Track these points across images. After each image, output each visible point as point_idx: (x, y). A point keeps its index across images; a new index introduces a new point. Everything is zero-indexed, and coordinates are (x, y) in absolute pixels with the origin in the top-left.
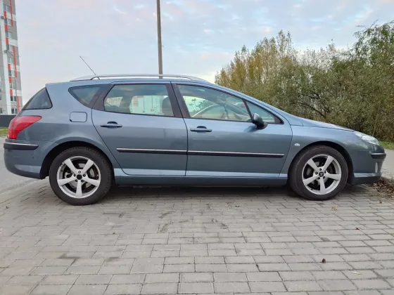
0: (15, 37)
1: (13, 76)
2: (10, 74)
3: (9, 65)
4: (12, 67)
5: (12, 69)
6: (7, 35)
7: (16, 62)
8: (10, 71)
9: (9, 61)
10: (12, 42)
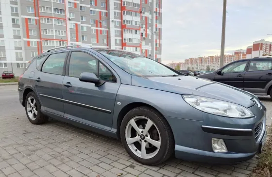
0: (161, 23)
1: (158, 46)
2: (156, 46)
3: (156, 40)
4: (158, 41)
5: (158, 42)
6: (156, 22)
7: (160, 38)
8: (156, 44)
9: (156, 38)
10: (159, 26)
